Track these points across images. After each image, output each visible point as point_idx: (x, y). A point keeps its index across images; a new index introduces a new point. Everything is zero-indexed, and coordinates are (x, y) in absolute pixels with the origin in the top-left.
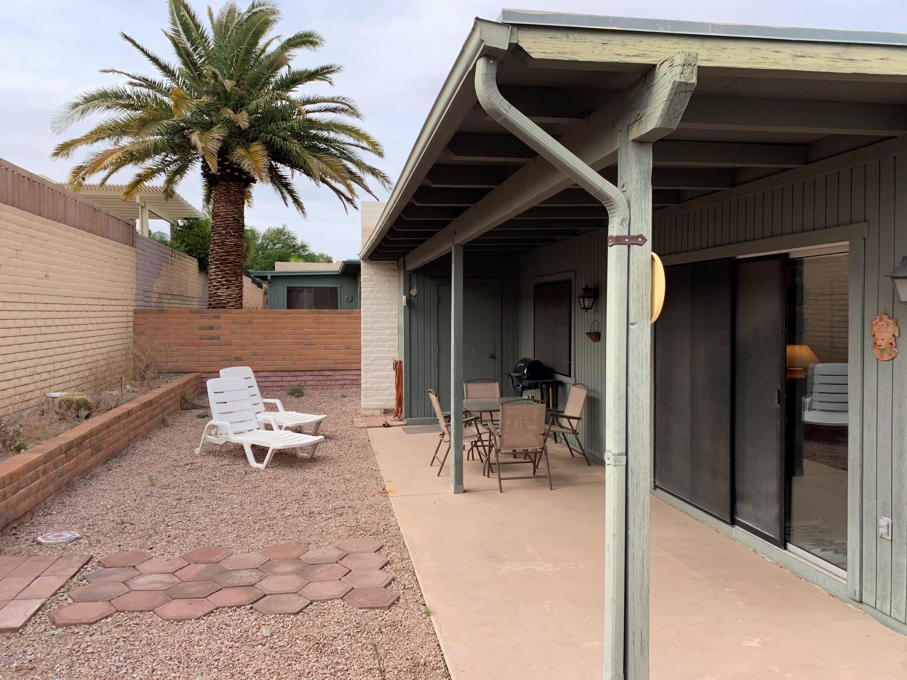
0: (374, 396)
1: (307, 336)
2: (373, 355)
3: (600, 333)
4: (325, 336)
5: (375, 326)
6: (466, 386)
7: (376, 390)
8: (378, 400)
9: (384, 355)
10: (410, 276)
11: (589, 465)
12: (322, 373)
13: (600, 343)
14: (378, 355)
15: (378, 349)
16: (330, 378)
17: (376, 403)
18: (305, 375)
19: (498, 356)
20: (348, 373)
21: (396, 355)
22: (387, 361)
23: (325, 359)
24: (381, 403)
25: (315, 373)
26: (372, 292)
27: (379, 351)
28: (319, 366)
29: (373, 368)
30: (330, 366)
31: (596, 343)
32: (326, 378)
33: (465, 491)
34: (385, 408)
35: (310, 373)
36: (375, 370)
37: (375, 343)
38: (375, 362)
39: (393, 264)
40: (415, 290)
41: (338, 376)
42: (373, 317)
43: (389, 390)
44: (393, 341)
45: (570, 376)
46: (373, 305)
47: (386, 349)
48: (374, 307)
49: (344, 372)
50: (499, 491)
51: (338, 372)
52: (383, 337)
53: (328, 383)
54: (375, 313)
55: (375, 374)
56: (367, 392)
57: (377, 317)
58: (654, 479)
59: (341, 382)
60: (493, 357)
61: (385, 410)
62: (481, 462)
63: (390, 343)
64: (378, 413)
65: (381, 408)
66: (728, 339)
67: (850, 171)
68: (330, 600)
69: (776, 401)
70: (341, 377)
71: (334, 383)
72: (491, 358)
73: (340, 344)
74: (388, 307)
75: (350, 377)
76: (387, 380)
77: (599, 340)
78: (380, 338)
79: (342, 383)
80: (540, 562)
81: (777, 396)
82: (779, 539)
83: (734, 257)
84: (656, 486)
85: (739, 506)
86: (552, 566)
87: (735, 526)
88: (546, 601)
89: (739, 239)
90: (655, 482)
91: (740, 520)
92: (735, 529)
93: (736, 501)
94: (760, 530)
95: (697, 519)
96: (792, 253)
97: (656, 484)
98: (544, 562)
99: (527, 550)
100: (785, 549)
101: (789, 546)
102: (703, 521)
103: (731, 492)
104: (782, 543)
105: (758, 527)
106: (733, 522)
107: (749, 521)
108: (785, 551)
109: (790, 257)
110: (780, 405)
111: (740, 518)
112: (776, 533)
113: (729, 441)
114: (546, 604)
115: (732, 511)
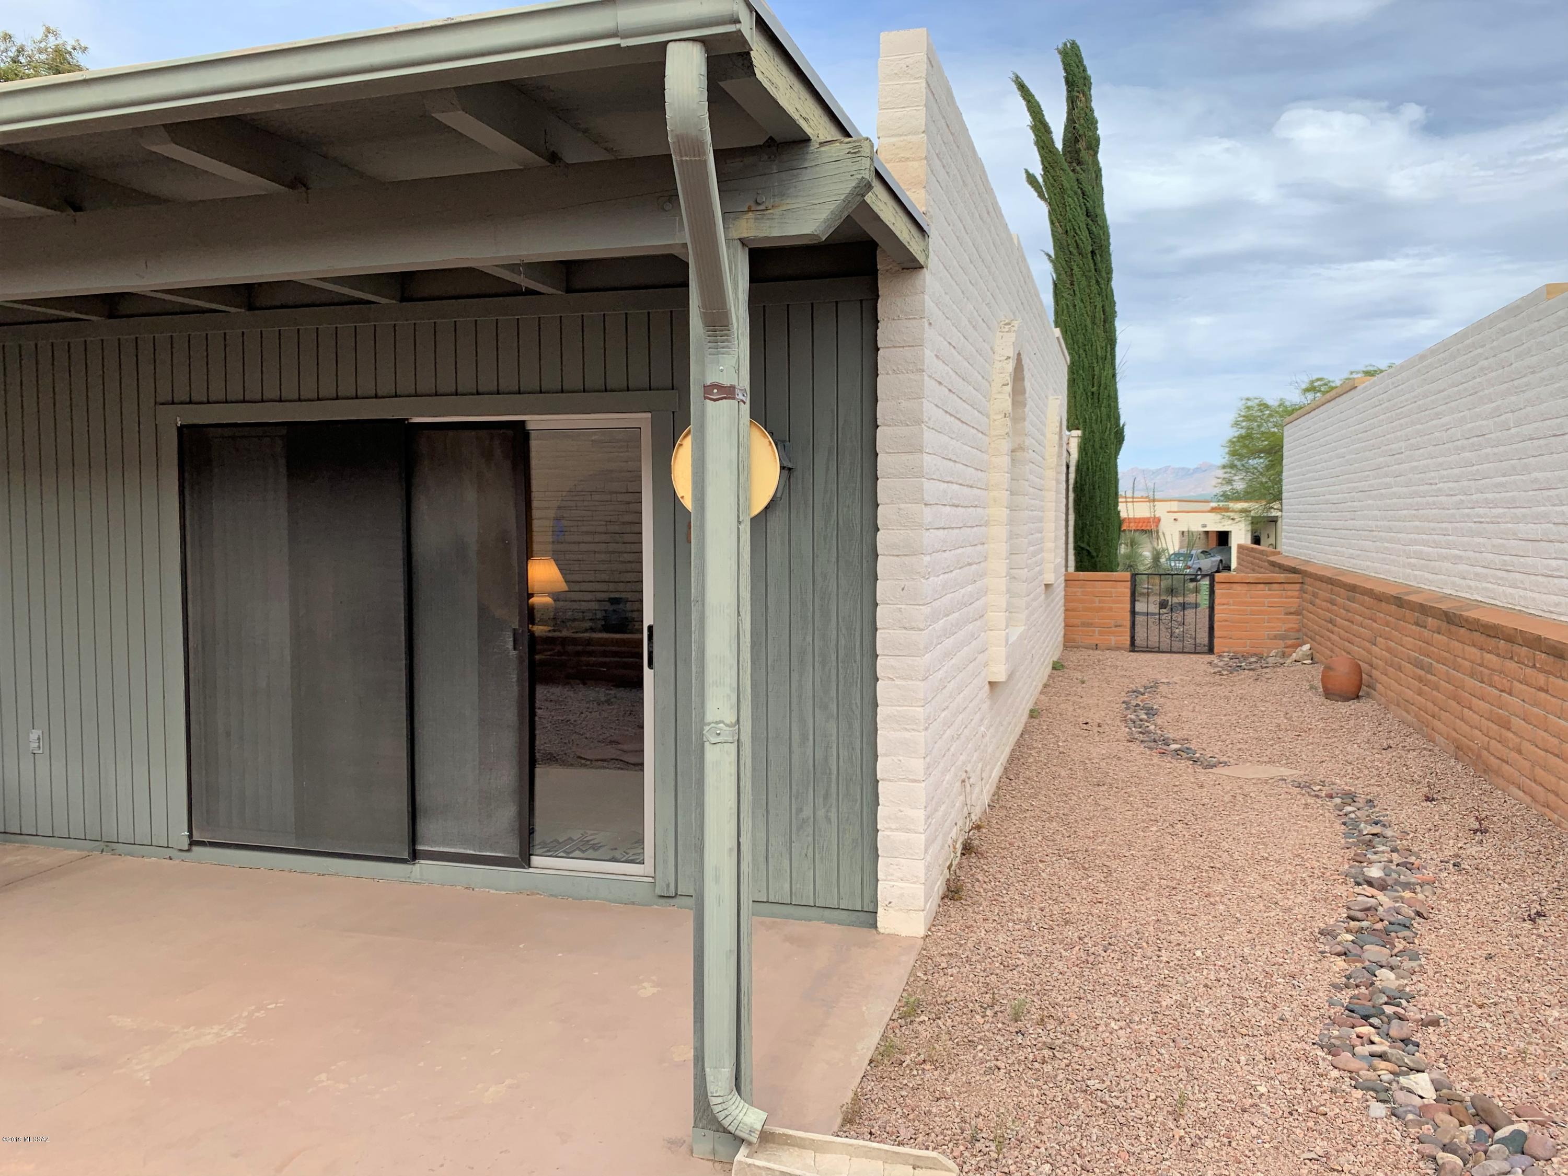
58: (190, 830)
66: (399, 556)
69: (510, 645)
80: (186, 1031)
81: (512, 639)
82: (517, 856)
83: (407, 419)
84: (193, 843)
85: (423, 827)
86: (222, 1027)
87: (417, 861)
88: (316, 1079)
89: (419, 391)
90: (191, 836)
91: (426, 848)
92: (417, 866)
93: (418, 821)
94: (474, 853)
95: (322, 873)
96: (534, 422)
97: (194, 839)
98: (192, 1028)
99: (119, 1024)
100: (530, 867)
101: (536, 860)
102: (336, 874)
103: (410, 809)
104: (524, 860)
105: (470, 849)
106: (415, 856)
107: (447, 845)
108: (531, 870)
109: (530, 426)
110: (517, 652)
111: (428, 845)
112: (511, 848)
113: (404, 724)
114: (323, 1081)
115: (413, 839)
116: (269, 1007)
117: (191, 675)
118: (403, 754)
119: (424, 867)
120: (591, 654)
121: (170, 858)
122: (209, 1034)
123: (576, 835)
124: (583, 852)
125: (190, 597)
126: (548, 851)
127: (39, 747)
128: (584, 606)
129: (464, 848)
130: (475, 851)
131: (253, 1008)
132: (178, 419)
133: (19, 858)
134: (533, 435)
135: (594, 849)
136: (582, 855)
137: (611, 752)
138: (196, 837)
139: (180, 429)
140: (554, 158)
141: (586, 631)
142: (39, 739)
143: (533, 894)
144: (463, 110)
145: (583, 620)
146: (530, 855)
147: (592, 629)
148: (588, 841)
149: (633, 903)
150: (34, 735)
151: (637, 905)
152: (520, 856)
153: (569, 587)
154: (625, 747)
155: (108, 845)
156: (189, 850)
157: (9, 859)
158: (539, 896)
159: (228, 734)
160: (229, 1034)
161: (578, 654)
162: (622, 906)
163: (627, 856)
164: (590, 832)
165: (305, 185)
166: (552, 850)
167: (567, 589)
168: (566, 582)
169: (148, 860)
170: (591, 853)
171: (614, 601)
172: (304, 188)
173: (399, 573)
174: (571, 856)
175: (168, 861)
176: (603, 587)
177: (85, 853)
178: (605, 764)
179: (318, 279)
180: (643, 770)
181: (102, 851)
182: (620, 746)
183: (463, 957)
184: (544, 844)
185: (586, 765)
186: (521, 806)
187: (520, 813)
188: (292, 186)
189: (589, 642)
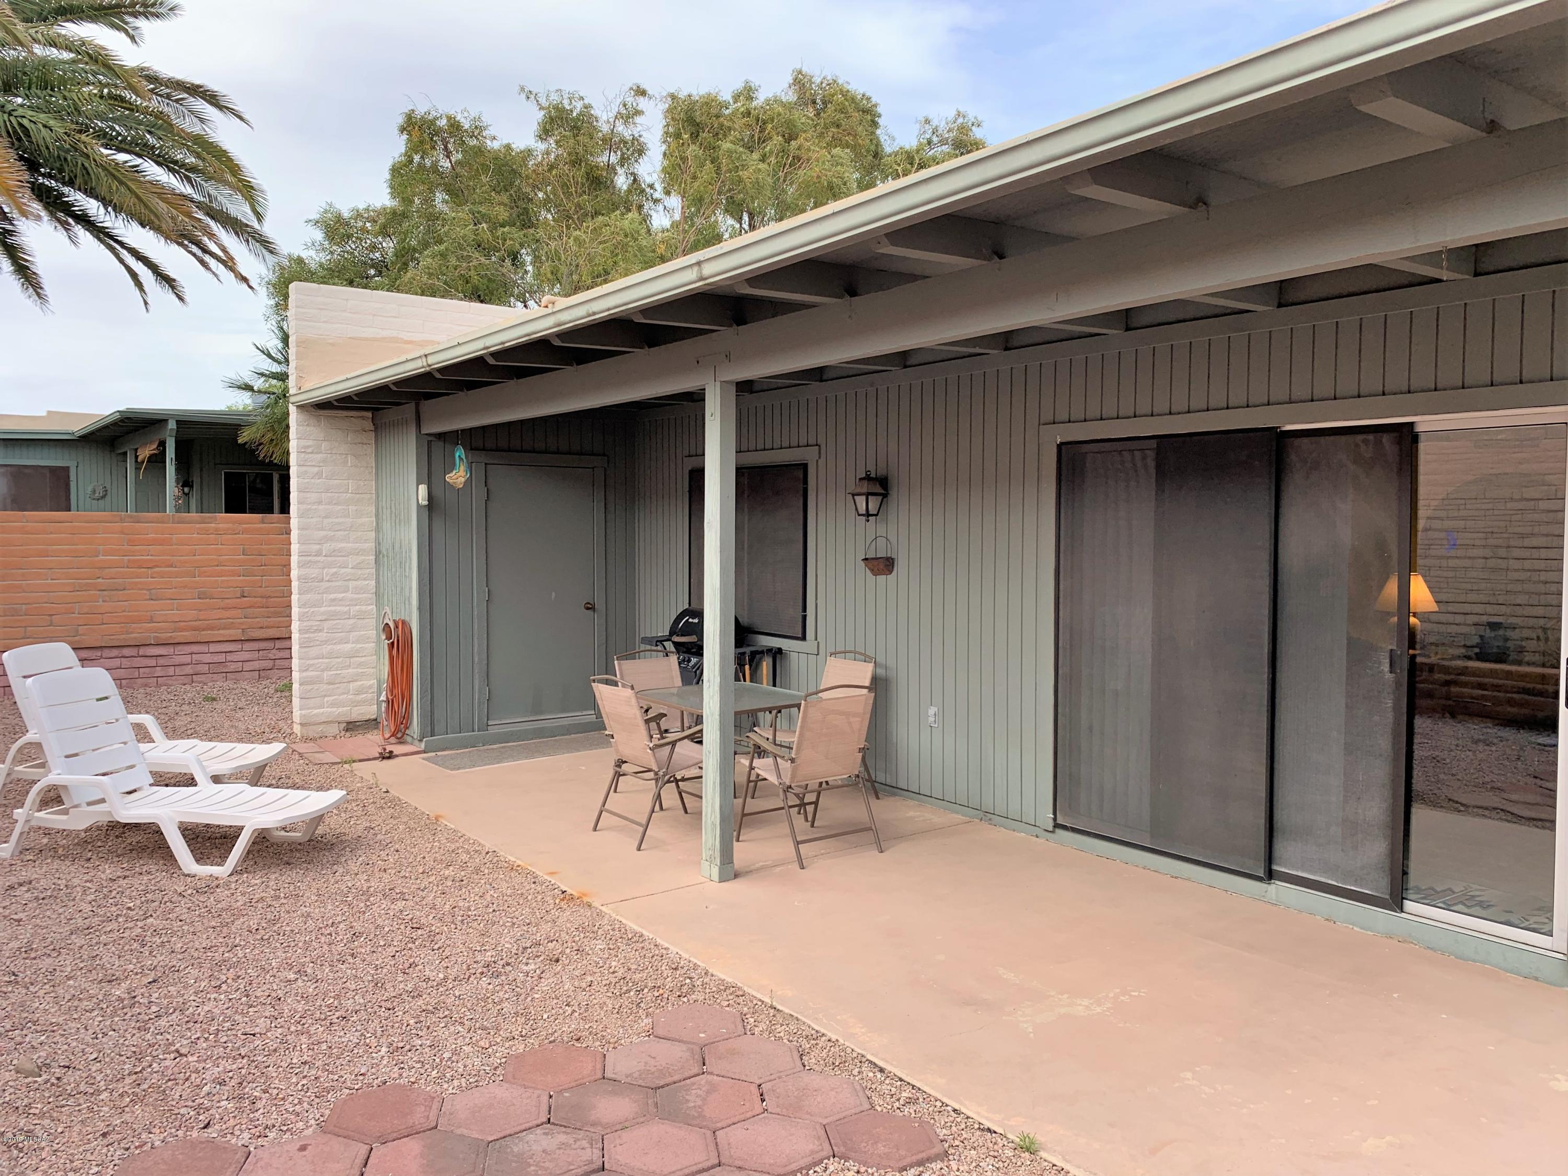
0: (325, 696)
1: (107, 570)
2: (322, 609)
3: (893, 559)
4: (150, 571)
5: (326, 548)
6: (619, 664)
7: (329, 683)
8: (333, 705)
9: (346, 609)
10: (429, 442)
11: (878, 798)
12: (142, 651)
13: (892, 577)
14: (332, 608)
15: (332, 596)
16: (161, 661)
17: (329, 710)
18: (101, 657)
19: (600, 605)
20: (204, 648)
21: (370, 607)
22: (351, 622)
23: (152, 621)
24: (340, 710)
25: (126, 652)
26: (319, 475)
27: (334, 600)
28: (135, 637)
29: (322, 636)
30: (164, 636)
31: (881, 578)
32: (152, 662)
33: (736, 876)
34: (348, 719)
35: (115, 652)
36: (325, 642)
37: (325, 585)
38: (326, 625)
39: (363, 418)
40: (462, 473)
41: (181, 655)
42: (322, 529)
43: (356, 681)
44: (365, 579)
45: (804, 638)
46: (320, 503)
47: (349, 595)
48: (321, 507)
49: (195, 648)
50: (796, 866)
51: (180, 647)
52: (343, 570)
53: (159, 672)
54: (326, 521)
55: (326, 649)
56: (309, 687)
57: (330, 530)
58: (1055, 813)
59: (188, 670)
60: (590, 607)
61: (349, 723)
62: (683, 812)
63: (359, 583)
64: (334, 729)
65: (340, 720)
66: (1265, 567)
67: (1551, 295)
68: (816, 1164)
69: (1386, 667)
70: (187, 659)
71: (171, 671)
72: (588, 609)
73: (185, 587)
74: (354, 508)
75: (207, 658)
76: (352, 660)
77: (891, 572)
78: (336, 573)
79: (191, 672)
80: (1060, 997)
81: (1388, 660)
82: (1388, 897)
83: (1279, 427)
84: (1057, 826)
85: (1280, 847)
86: (1091, 1002)
87: (1273, 881)
88: (1182, 1075)
89: (1293, 398)
90: (1055, 819)
91: (1283, 870)
92: (1273, 886)
93: (1275, 840)
94: (1336, 884)
95: (1175, 875)
96: (1424, 423)
97: (1058, 822)
98: (1065, 996)
99: (1005, 977)
100: (1402, 911)
101: (1409, 905)
102: (1189, 879)
103: (1268, 825)
104: (1396, 901)
105: (1332, 880)
106: (1271, 875)
107: (1303, 871)
108: (1403, 915)
109: (1419, 428)
110: (1393, 675)
111: (1285, 867)
112: (1380, 886)
113: (1264, 740)
114: (1189, 1079)
115: (1270, 858)
116: (1133, 994)
117: (1060, 672)
118: (1263, 770)
119: (1277, 889)
120: (1465, 684)
121: (1037, 837)
122: (1080, 1005)
123: (1458, 888)
124: (1468, 907)
125: (1061, 600)
126: (1423, 898)
127: (935, 722)
128: (1453, 629)
129: (1325, 878)
130: (1337, 882)
131: (1118, 990)
132: (1058, 437)
133: (918, 813)
134: (1422, 437)
135: (1481, 906)
136: (1466, 910)
137: (1494, 800)
138: (1060, 821)
139: (1060, 446)
140: (1492, 126)
141: (1459, 657)
142: (935, 715)
143: (1405, 941)
144: (1395, 96)
145: (1451, 645)
146: (1403, 898)
147: (1469, 658)
148: (1473, 896)
149: (1536, 979)
150: (932, 710)
151: (1541, 981)
152: (1391, 894)
153: (1439, 607)
154: (1514, 797)
155: (987, 815)
156: (1053, 832)
157: (911, 814)
158: (1413, 946)
159: (1091, 728)
160: (1099, 1010)
161: (1447, 683)
162: (1521, 978)
163: (1528, 923)
164: (1475, 887)
165: (1205, 204)
166: (1429, 898)
167: (1436, 609)
168: (1436, 602)
169: (1018, 834)
170: (1477, 910)
171: (1494, 626)
172: (1204, 206)
173: (1264, 585)
174: (1452, 908)
175: (1035, 839)
176: (1478, 609)
177: (968, 819)
178: (1487, 813)
179: (1206, 295)
180: (1553, 829)
181: (981, 820)
182: (1505, 795)
183: (1328, 992)
184: (1418, 890)
185: (1459, 811)
186: (1393, 844)
187: (1392, 853)
188: (1193, 206)
189: (1464, 671)
